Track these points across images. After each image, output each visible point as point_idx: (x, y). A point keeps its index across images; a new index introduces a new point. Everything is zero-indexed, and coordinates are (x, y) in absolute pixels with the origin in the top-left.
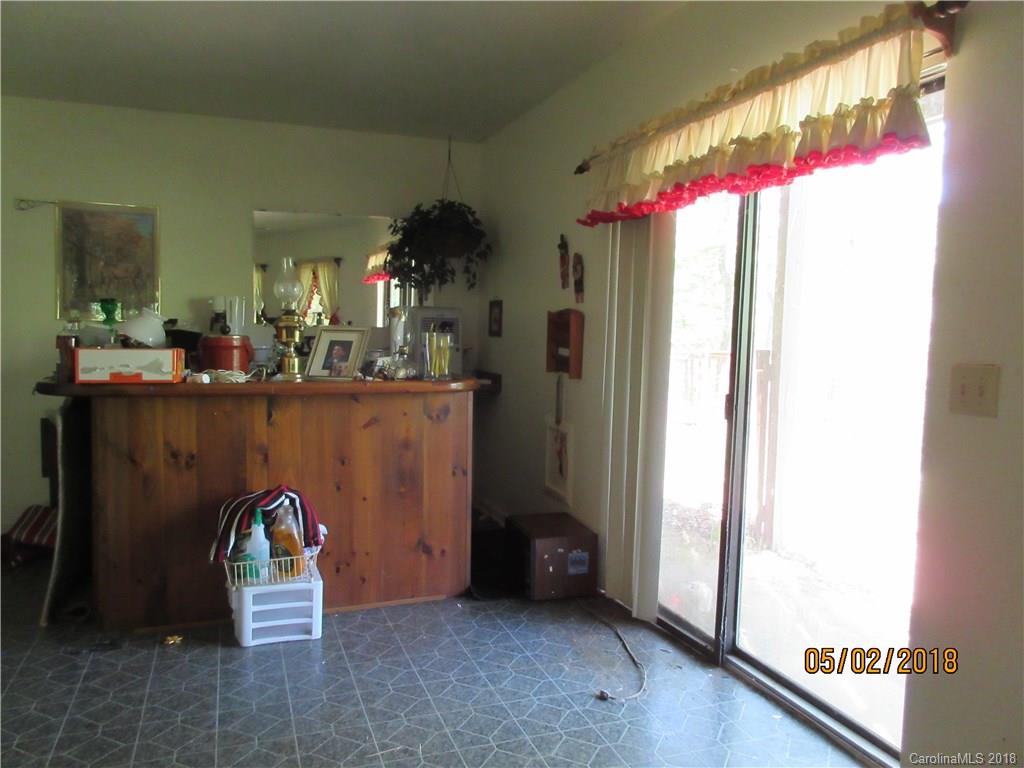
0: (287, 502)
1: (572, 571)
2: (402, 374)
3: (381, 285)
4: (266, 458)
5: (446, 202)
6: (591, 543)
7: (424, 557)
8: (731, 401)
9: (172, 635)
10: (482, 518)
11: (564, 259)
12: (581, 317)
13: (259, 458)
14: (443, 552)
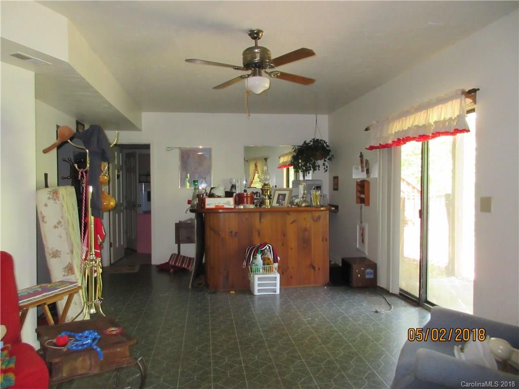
0: (268, 248)
1: (367, 277)
2: (304, 205)
3: (285, 169)
4: (259, 234)
5: (315, 139)
6: (374, 266)
7: (312, 270)
8: (421, 213)
9: (232, 291)
10: (332, 263)
11: (362, 162)
12: (368, 182)
13: (257, 234)
14: (319, 269)
